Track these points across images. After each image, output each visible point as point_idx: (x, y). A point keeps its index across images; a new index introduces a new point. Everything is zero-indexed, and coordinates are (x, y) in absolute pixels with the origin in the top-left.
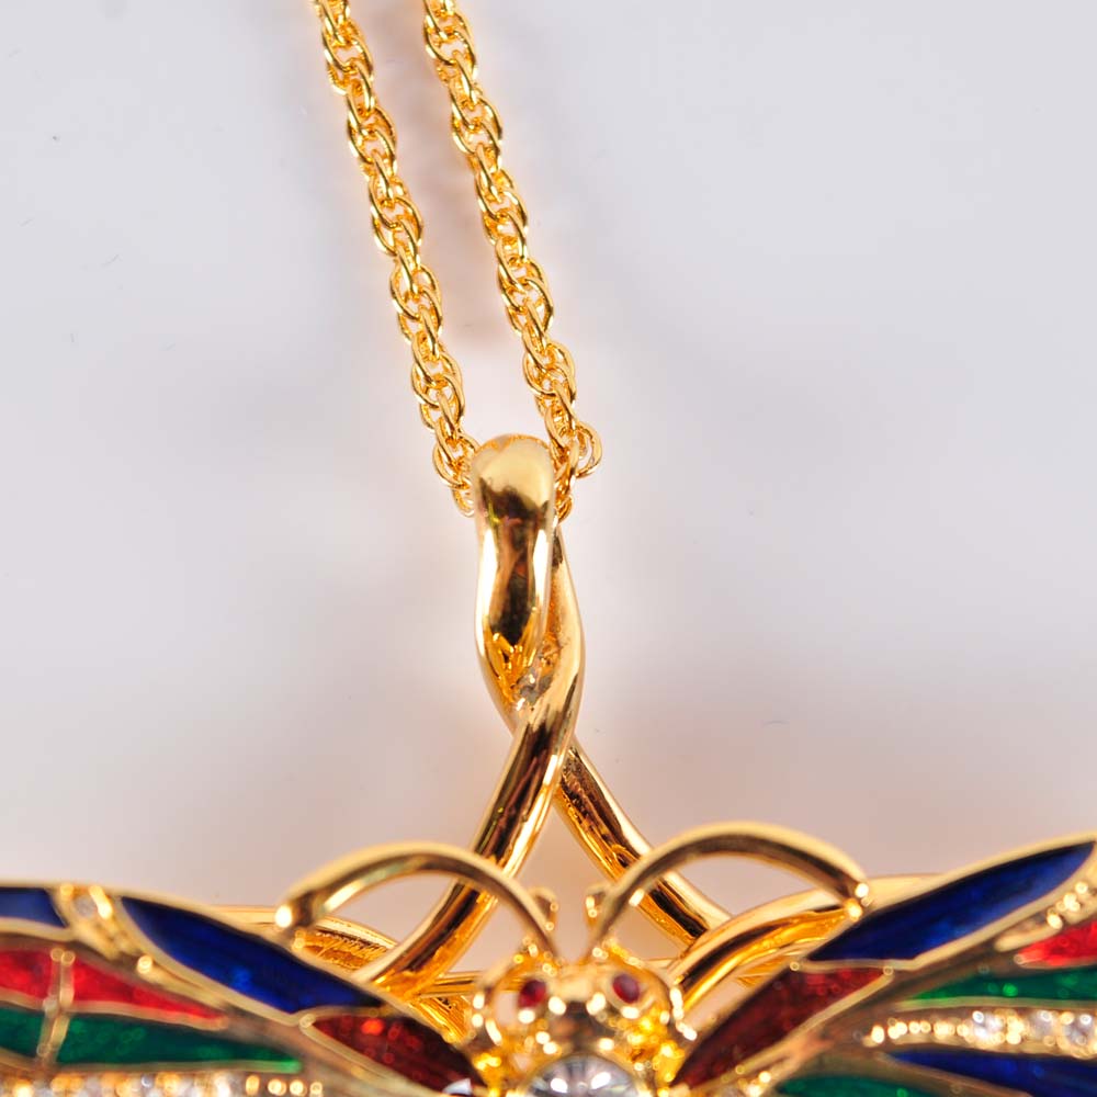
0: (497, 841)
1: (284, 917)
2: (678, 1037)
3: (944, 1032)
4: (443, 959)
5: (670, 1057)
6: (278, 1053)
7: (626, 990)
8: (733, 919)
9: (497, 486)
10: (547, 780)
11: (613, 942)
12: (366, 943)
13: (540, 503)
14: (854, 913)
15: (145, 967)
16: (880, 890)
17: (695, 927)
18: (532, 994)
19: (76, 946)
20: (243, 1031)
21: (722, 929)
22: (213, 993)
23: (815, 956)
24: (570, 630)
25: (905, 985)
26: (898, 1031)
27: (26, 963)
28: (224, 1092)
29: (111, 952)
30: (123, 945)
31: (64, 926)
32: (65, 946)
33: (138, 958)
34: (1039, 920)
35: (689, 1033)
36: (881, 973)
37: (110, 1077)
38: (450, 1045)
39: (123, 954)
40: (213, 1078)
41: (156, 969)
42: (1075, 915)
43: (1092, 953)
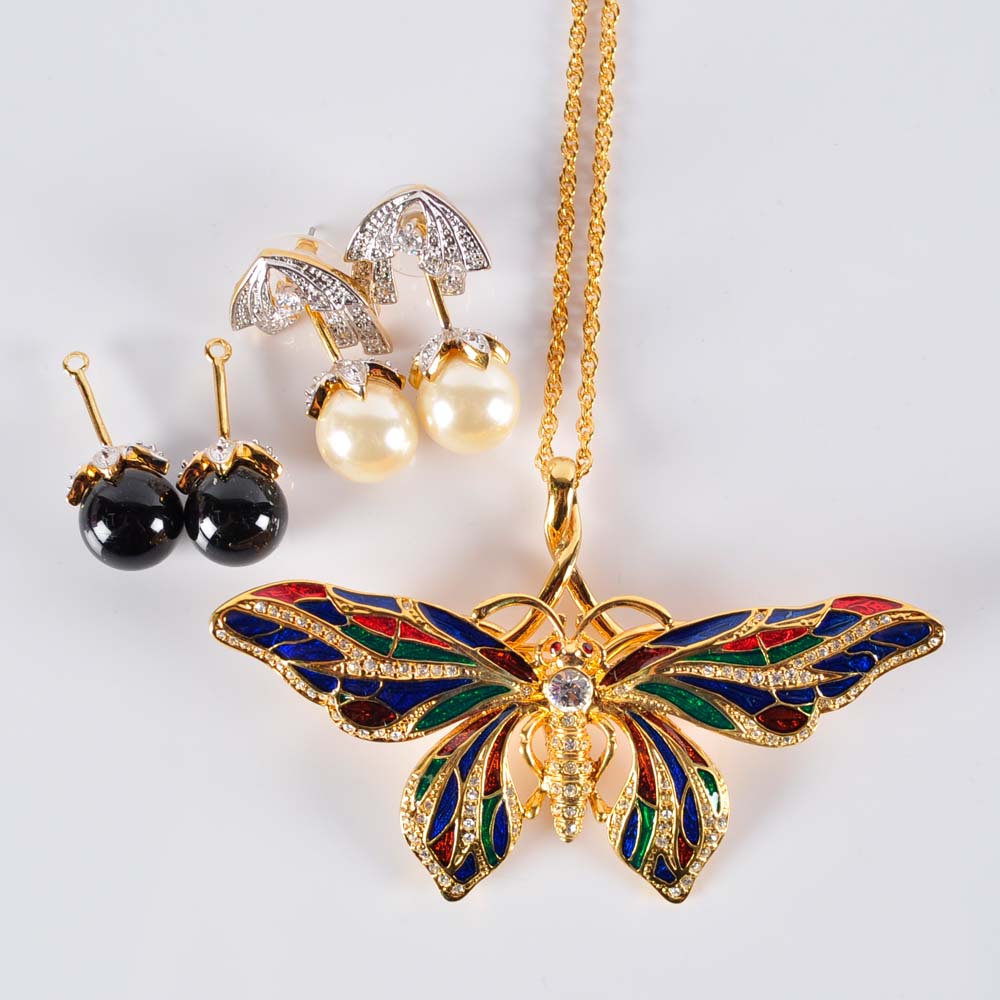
0: (548, 595)
1: (474, 616)
2: (603, 666)
3: (694, 672)
4: (523, 639)
5: (601, 675)
6: (469, 660)
7: (588, 649)
8: (625, 631)
9: (555, 476)
10: (565, 579)
11: (583, 632)
12: (497, 631)
13: (570, 480)
14: (668, 629)
15: (426, 627)
16: (677, 624)
17: (612, 634)
18: (556, 646)
19: (404, 619)
20: (457, 652)
21: (621, 635)
22: (449, 639)
23: (652, 643)
24: (577, 527)
25: (681, 655)
26: (679, 671)
27: (387, 622)
28: (449, 672)
29: (415, 621)
30: (419, 619)
31: (400, 611)
32: (400, 618)
33: (424, 624)
34: (730, 636)
35: (608, 666)
36: (675, 650)
37: (411, 664)
38: (526, 663)
39: (419, 622)
40: (446, 667)
41: (430, 628)
42: (742, 635)
43: (746, 648)
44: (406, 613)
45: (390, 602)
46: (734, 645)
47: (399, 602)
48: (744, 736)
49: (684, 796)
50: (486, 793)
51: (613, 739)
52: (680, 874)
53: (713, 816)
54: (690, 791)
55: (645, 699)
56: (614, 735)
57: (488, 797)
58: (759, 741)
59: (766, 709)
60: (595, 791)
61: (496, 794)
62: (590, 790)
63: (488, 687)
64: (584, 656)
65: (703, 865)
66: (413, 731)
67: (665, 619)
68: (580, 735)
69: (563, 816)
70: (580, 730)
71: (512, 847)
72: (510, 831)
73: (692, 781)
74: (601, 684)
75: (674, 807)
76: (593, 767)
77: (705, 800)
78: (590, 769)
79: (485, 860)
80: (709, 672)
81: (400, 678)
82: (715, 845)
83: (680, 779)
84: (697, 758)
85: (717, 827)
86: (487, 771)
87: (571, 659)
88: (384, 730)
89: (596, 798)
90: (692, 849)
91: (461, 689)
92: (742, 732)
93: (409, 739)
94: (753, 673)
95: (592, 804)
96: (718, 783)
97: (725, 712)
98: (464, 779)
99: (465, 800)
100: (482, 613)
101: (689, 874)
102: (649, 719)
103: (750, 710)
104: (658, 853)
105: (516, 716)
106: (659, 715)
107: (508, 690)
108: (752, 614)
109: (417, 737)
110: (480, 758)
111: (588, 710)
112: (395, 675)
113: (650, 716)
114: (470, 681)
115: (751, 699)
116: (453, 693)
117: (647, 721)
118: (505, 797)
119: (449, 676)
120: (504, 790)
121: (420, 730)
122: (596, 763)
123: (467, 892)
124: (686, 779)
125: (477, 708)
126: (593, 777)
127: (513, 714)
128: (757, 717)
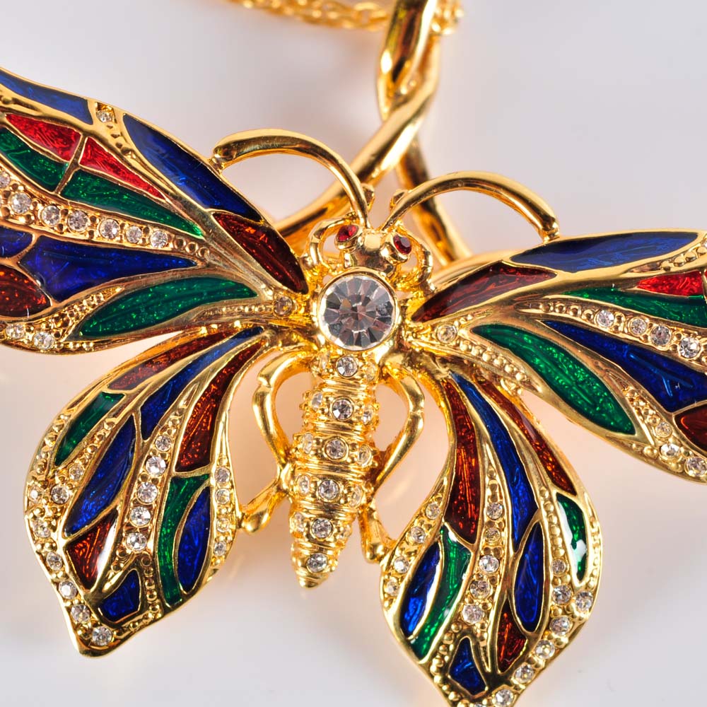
15: (130, 156)
19: (94, 136)
26: (554, 311)
27: (63, 136)
28: (156, 240)
29: (112, 142)
30: (120, 140)
31: (90, 121)
32: (87, 133)
33: (126, 151)
34: (654, 267)
35: (432, 288)
36: (553, 275)
37: (91, 214)
38: (292, 255)
39: (119, 146)
40: (151, 230)
41: (136, 161)
42: (674, 269)
43: (679, 292)
44: (100, 127)
45: (78, 105)
46: (658, 283)
47: (92, 108)
48: (647, 451)
49: (526, 537)
50: (179, 468)
51: (419, 412)
52: (496, 681)
53: (571, 583)
54: (538, 531)
55: (487, 355)
56: (422, 404)
57: (182, 474)
58: (673, 465)
59: (696, 405)
60: (372, 505)
61: (197, 473)
62: (363, 501)
63: (218, 280)
64: (394, 256)
65: (538, 670)
66: (74, 337)
67: (547, 220)
68: (362, 396)
69: (308, 536)
70: (364, 387)
71: (208, 578)
72: (212, 545)
73: (544, 513)
74: (414, 319)
75: (504, 552)
76: (376, 458)
77: (562, 552)
78: (369, 461)
79: (157, 589)
80: (608, 321)
81: (67, 235)
82: (565, 640)
83: (525, 507)
84: (560, 477)
85: (573, 605)
86: (189, 429)
87: (372, 258)
88: (24, 325)
89: (370, 515)
90: (523, 637)
91: (170, 275)
92: (647, 442)
93: (65, 350)
94: (684, 337)
95: (363, 527)
96: (589, 530)
97: (623, 400)
98: (147, 433)
99: (141, 470)
100: (231, 151)
101: (510, 684)
102: (487, 392)
103: (669, 403)
104: (464, 634)
105: (258, 346)
106: (505, 387)
107: (252, 294)
108: (699, 239)
109: (81, 350)
110: (182, 404)
111: (385, 358)
112: (61, 226)
113: (490, 388)
114: (189, 263)
115: (672, 384)
116: (156, 278)
117: (484, 395)
118: (212, 481)
119: (152, 247)
120: (214, 468)
121: (89, 335)
122: (383, 453)
123: (119, 642)
124: (532, 508)
125: (192, 315)
126: (373, 477)
127: (254, 340)
128: (678, 418)
